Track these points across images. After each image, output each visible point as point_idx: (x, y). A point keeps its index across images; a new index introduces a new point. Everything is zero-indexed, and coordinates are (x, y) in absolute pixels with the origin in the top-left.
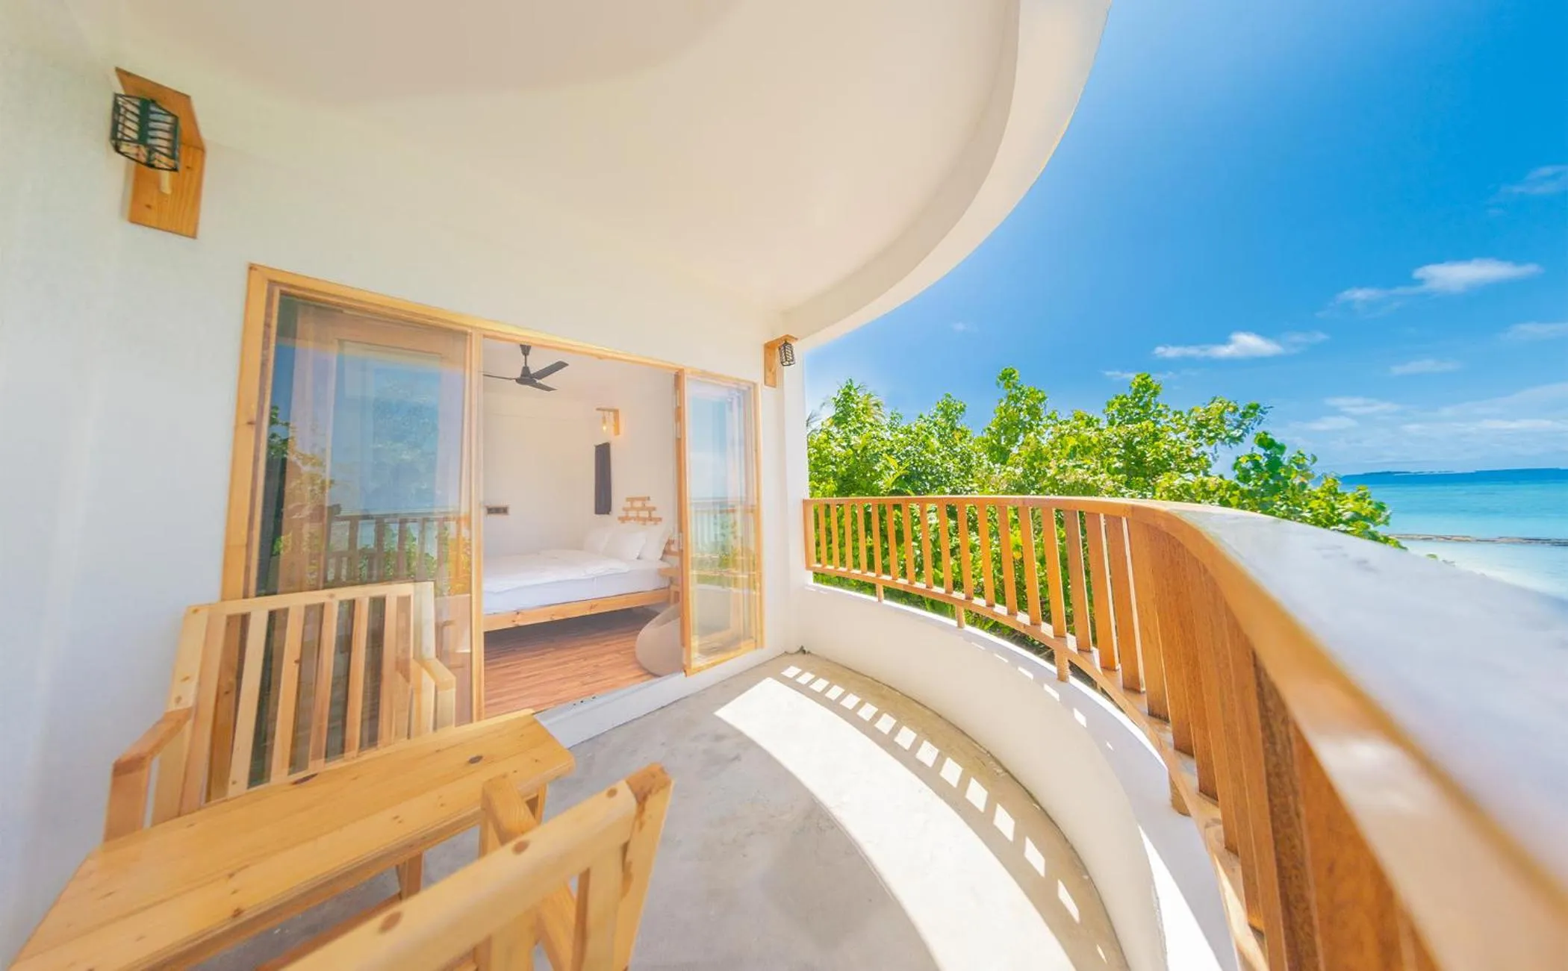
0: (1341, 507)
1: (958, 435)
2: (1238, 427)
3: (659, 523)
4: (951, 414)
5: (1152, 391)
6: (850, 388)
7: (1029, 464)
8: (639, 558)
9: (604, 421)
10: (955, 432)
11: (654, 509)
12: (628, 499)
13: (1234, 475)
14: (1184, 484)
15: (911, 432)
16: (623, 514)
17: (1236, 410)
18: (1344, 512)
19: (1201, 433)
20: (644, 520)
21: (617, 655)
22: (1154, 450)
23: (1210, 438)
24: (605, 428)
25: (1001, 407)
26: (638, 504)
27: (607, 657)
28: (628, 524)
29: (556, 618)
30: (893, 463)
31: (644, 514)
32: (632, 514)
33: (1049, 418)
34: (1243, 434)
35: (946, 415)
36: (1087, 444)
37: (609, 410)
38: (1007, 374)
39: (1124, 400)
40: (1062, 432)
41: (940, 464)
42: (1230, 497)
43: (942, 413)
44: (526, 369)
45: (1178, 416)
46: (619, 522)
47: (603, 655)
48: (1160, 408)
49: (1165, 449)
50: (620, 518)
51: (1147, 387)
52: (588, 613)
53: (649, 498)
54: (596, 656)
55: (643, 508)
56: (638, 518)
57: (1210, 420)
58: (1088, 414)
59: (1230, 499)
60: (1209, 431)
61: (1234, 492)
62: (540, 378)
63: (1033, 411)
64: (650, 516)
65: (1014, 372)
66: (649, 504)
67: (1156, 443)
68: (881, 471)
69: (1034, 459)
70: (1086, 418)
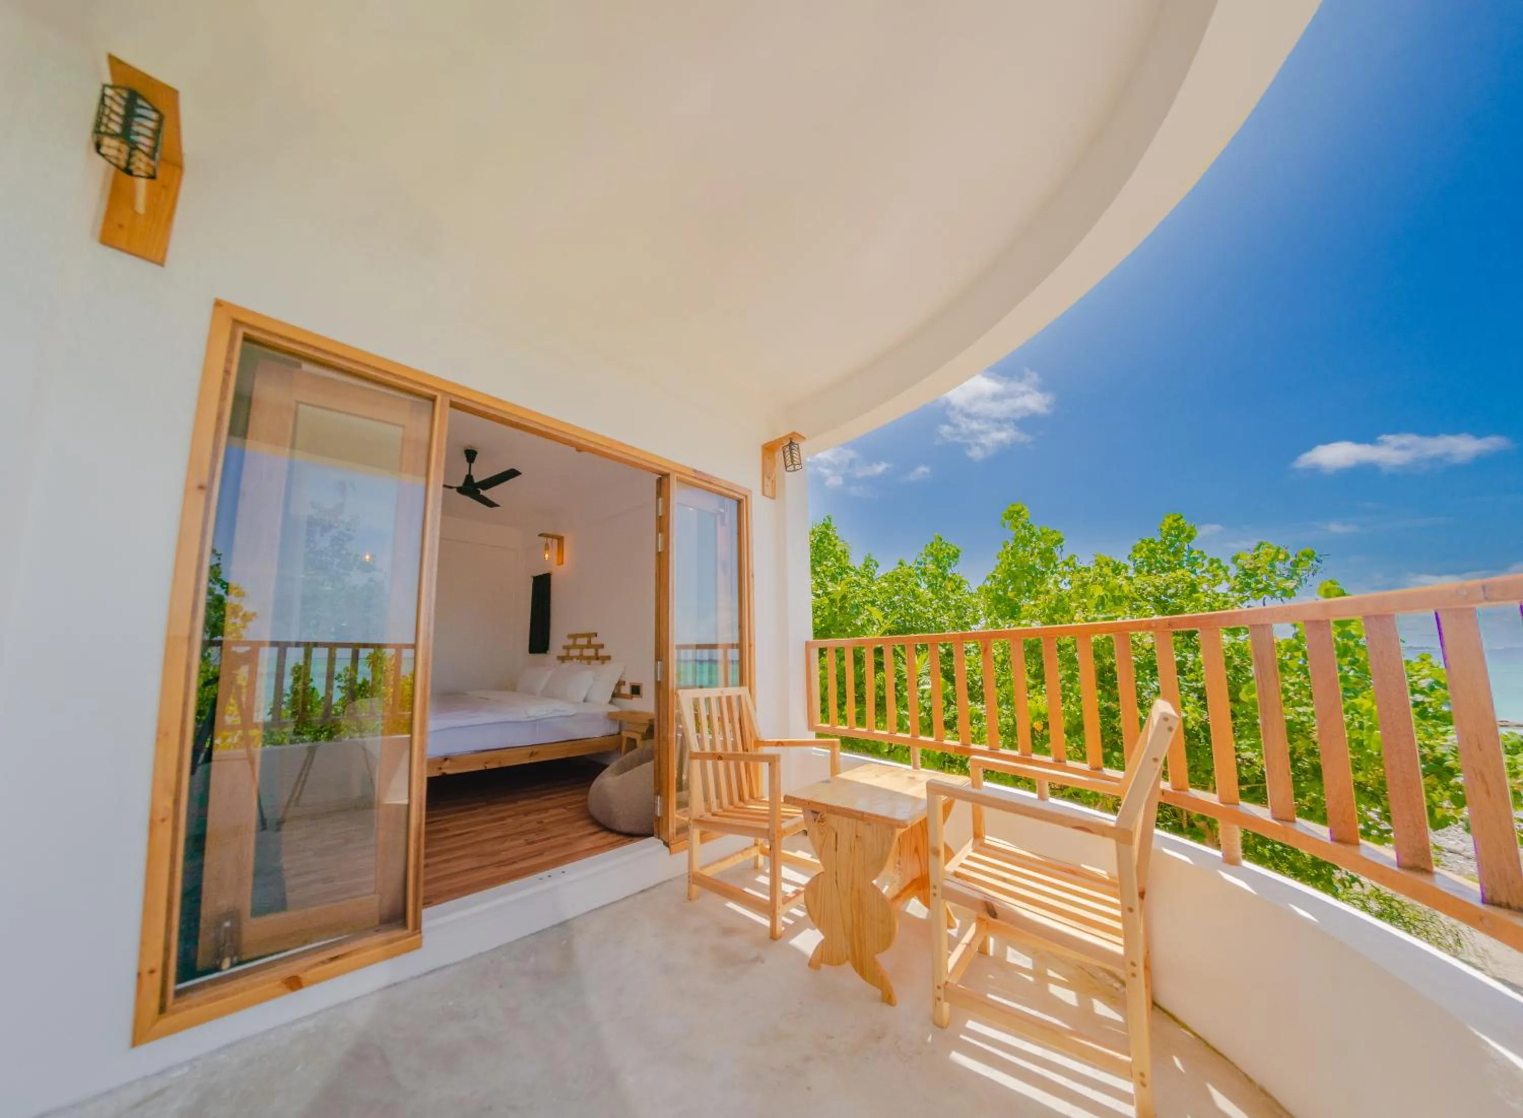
0: (1415, 674)
1: (950, 585)
2: (1290, 578)
3: (607, 662)
4: (942, 561)
5: (1185, 535)
6: (827, 527)
7: (1048, 616)
8: (585, 701)
9: (547, 547)
10: (947, 581)
11: (602, 646)
12: (570, 636)
13: (1293, 632)
14: (1234, 643)
15: (898, 580)
16: (563, 653)
17: (1287, 557)
18: (1419, 679)
19: (1248, 585)
20: (589, 659)
21: (564, 810)
22: (1193, 603)
23: (1259, 590)
24: (547, 556)
25: (1007, 552)
26: (583, 641)
27: (552, 812)
28: (567, 664)
29: (490, 766)
30: (877, 615)
31: (590, 652)
32: (575, 652)
33: (1067, 564)
34: (1296, 587)
35: (937, 561)
36: (1117, 593)
37: (552, 537)
38: (1014, 512)
39: (1152, 545)
40: (1085, 580)
41: (931, 618)
42: (1290, 659)
43: (931, 558)
44: (469, 478)
45: (1215, 565)
46: (559, 662)
47: (546, 810)
48: (1195, 554)
49: (1206, 603)
50: (560, 658)
51: (1181, 531)
52: (527, 761)
53: (596, 635)
54: (539, 811)
55: (589, 646)
56: (581, 657)
57: (1259, 568)
58: (1114, 559)
59: (1289, 662)
60: (1258, 582)
61: (1296, 654)
62: (484, 489)
63: (1047, 556)
64: (597, 654)
65: (1023, 509)
66: (594, 641)
67: (1195, 595)
68: (863, 625)
69: (1055, 611)
70: (1112, 564)
